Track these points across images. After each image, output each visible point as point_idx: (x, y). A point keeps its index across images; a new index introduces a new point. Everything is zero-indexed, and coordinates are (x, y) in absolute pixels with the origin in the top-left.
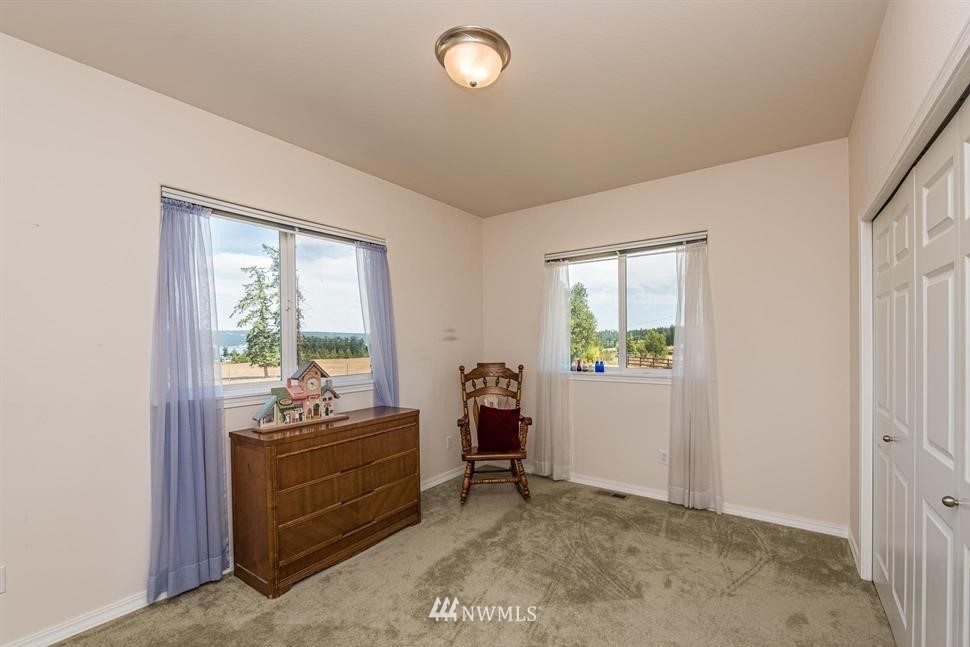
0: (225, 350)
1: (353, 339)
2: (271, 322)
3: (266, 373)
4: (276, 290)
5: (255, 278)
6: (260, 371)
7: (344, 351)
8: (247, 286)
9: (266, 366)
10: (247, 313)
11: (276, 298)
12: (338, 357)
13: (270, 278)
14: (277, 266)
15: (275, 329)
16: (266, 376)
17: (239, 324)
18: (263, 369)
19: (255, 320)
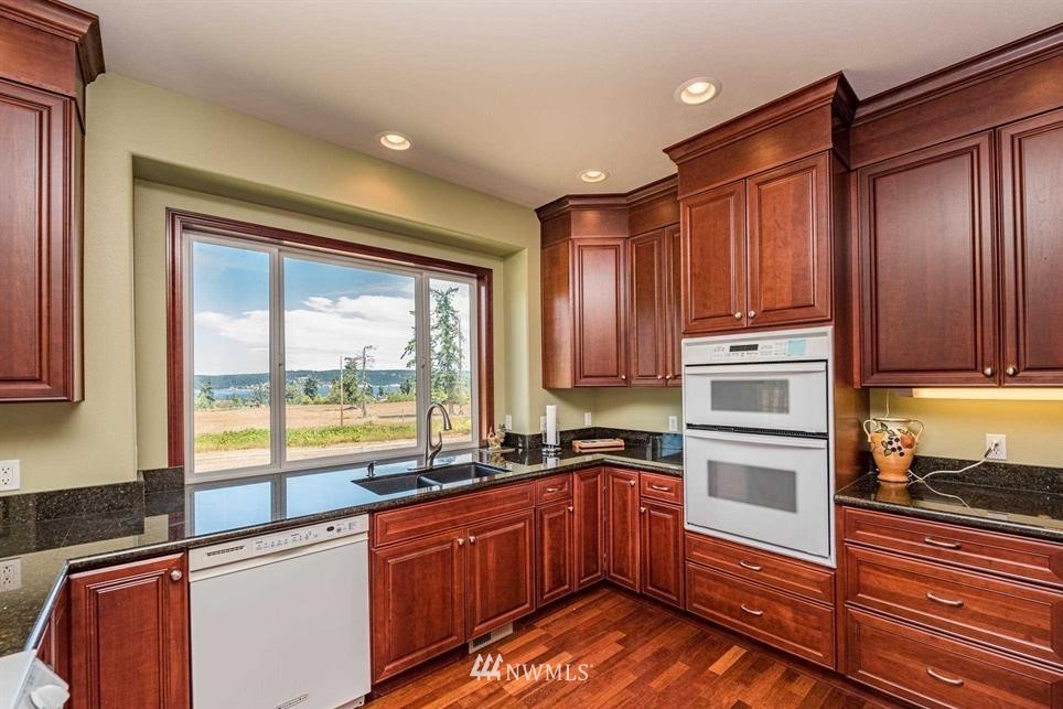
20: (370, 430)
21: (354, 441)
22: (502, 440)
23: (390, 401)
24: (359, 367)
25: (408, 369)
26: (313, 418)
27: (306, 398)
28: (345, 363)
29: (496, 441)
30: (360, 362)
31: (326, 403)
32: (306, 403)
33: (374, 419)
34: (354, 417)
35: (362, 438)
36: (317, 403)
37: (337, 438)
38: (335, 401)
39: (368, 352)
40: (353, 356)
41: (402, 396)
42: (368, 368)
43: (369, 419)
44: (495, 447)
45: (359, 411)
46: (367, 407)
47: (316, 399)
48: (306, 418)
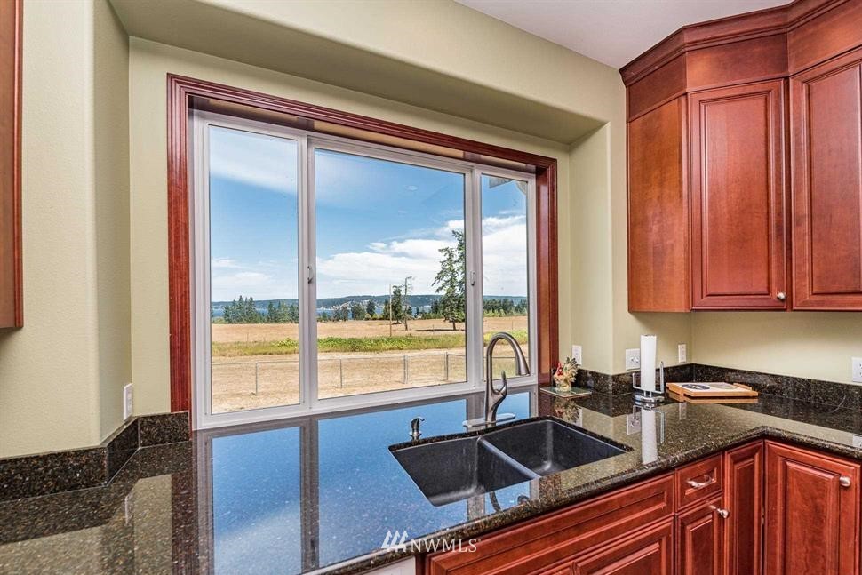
0: (418, 310)
1: (505, 301)
2: (458, 288)
3: (454, 327)
4: (461, 264)
5: (447, 256)
6: (450, 326)
7: (499, 312)
8: (442, 263)
9: (454, 321)
10: (442, 282)
11: (461, 270)
12: (494, 316)
13: (457, 256)
14: (462, 245)
15: (460, 293)
16: (455, 329)
17: (438, 291)
18: (452, 324)
19: (448, 287)
20: (410, 341)
21: (400, 349)
22: (573, 379)
23: (424, 318)
24: (403, 293)
25: (437, 294)
26: (372, 330)
27: (368, 315)
28: (393, 290)
29: (566, 381)
30: (403, 289)
31: (381, 319)
32: (368, 319)
33: (413, 332)
34: (400, 330)
35: (405, 347)
36: (375, 319)
37: (387, 346)
38: (386, 317)
39: (408, 281)
40: (398, 285)
41: (432, 315)
42: (408, 294)
43: (409, 332)
44: (564, 390)
45: (402, 326)
46: (408, 322)
47: (374, 317)
48: (367, 330)
